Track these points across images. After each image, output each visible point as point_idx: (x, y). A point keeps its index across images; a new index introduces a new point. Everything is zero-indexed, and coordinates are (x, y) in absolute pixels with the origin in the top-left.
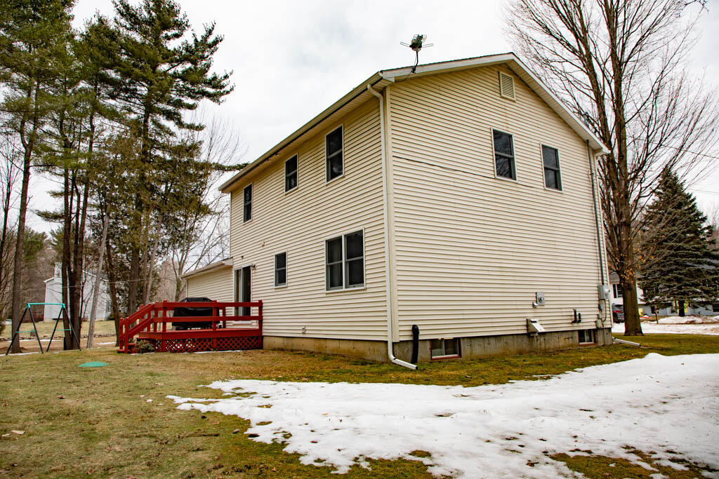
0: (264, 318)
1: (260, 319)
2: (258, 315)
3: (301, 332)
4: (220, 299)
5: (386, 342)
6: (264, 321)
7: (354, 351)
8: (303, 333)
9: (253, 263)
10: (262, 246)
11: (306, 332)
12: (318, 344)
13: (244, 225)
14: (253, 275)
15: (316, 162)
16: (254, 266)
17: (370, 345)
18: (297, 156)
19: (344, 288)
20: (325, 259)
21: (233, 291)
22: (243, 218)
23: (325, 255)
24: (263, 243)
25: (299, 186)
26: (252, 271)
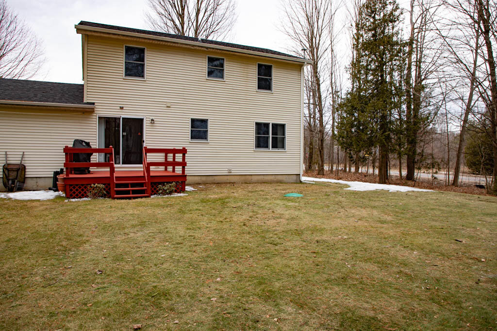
3: (227, 171)
5: (300, 174)
8: (229, 172)
9: (147, 117)
10: (167, 107)
11: (232, 172)
12: (243, 178)
13: (124, 79)
14: (147, 127)
15: (246, 74)
16: (152, 120)
17: (287, 176)
18: (224, 59)
19: (270, 149)
20: (255, 132)
21: (97, 136)
22: (124, 72)
23: (254, 130)
24: (169, 105)
25: (226, 81)
26: (146, 123)
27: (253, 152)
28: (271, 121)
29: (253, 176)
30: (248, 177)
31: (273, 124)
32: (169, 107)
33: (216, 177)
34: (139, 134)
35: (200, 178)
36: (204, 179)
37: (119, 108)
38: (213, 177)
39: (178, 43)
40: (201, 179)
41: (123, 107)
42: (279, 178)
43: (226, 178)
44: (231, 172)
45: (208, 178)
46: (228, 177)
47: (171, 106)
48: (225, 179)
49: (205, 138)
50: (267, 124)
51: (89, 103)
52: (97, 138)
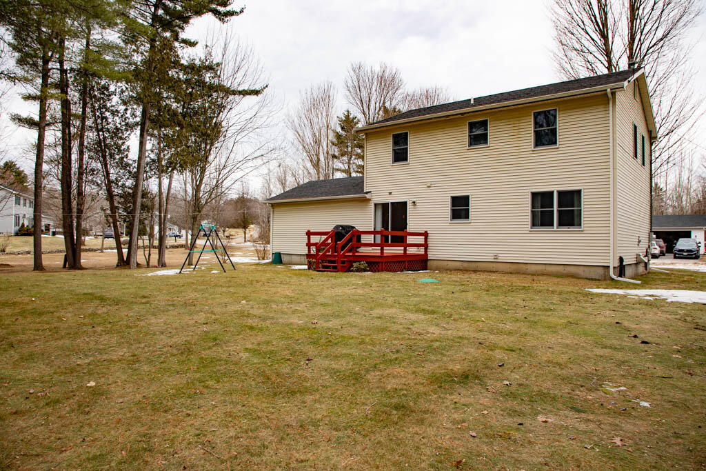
0: (429, 245)
1: (426, 246)
2: (423, 243)
3: (493, 258)
4: (360, 228)
5: (609, 267)
6: (429, 248)
7: (565, 272)
9: (410, 199)
10: (427, 187)
11: (499, 258)
12: (515, 266)
13: (392, 166)
14: (410, 210)
15: (517, 130)
16: (414, 202)
17: (585, 268)
18: (487, 120)
19: (555, 228)
20: (530, 205)
21: (373, 220)
22: (391, 159)
23: (530, 202)
24: (429, 185)
25: (491, 145)
26: (409, 206)
27: (528, 232)
28: (555, 188)
29: (529, 265)
30: (522, 265)
31: (560, 193)
32: (429, 187)
34: (404, 216)
35: (460, 263)
36: (465, 265)
37: (388, 194)
38: (476, 263)
39: (431, 119)
42: (572, 270)
43: (491, 265)
44: (497, 259)
45: (470, 264)
46: (494, 265)
47: (432, 186)
48: (490, 267)
49: (467, 217)
50: (552, 193)
51: (367, 193)
52: (373, 223)
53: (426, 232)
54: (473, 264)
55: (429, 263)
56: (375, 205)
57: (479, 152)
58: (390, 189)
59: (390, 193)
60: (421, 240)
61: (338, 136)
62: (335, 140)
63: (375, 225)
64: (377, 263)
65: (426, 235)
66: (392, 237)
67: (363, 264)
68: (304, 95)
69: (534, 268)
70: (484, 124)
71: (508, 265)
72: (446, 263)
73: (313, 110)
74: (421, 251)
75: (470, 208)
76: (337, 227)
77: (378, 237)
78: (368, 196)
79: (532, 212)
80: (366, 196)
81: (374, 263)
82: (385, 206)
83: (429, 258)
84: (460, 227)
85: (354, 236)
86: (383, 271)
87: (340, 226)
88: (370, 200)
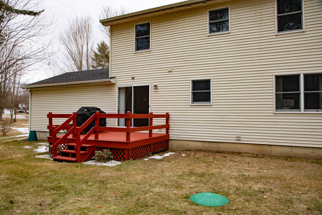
0: (170, 126)
1: (167, 127)
3: (235, 139)
6: (170, 128)
8: (237, 140)
9: (152, 83)
10: (169, 72)
11: (242, 139)
12: (258, 148)
13: (135, 53)
14: (152, 93)
15: (259, 17)
16: (156, 86)
18: (228, 8)
19: (302, 111)
20: (274, 89)
21: (117, 103)
22: (134, 48)
23: (274, 85)
24: (170, 70)
25: (232, 31)
26: (151, 90)
28: (302, 72)
29: (273, 147)
30: (265, 147)
31: (306, 76)
32: (171, 72)
33: (220, 145)
34: (146, 100)
35: (202, 144)
36: (207, 145)
37: (131, 79)
38: (218, 144)
40: (203, 146)
41: (134, 77)
42: (321, 153)
43: (233, 146)
44: (240, 140)
45: (212, 144)
46: (237, 146)
47: (173, 71)
48: (233, 148)
50: (298, 76)
51: (112, 78)
52: (117, 105)
53: (167, 114)
54: (215, 145)
55: (171, 143)
56: (119, 89)
57: (220, 38)
58: (133, 74)
59: (133, 78)
60: (162, 121)
61: (96, 55)
62: (94, 57)
63: (119, 107)
64: (123, 150)
65: (167, 116)
66: (135, 120)
67: (106, 153)
68: (72, 23)
69: (278, 150)
70: (225, 12)
71: (251, 147)
72: (187, 143)
73: (78, 33)
74: (163, 132)
75: (211, 91)
76: (82, 109)
77: (122, 120)
78: (113, 81)
79: (276, 94)
80: (111, 80)
81: (119, 149)
82: (127, 90)
83: (170, 138)
84: (201, 109)
85: (97, 119)
86: (128, 159)
87: (86, 108)
88: (114, 84)
